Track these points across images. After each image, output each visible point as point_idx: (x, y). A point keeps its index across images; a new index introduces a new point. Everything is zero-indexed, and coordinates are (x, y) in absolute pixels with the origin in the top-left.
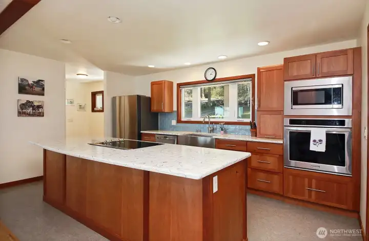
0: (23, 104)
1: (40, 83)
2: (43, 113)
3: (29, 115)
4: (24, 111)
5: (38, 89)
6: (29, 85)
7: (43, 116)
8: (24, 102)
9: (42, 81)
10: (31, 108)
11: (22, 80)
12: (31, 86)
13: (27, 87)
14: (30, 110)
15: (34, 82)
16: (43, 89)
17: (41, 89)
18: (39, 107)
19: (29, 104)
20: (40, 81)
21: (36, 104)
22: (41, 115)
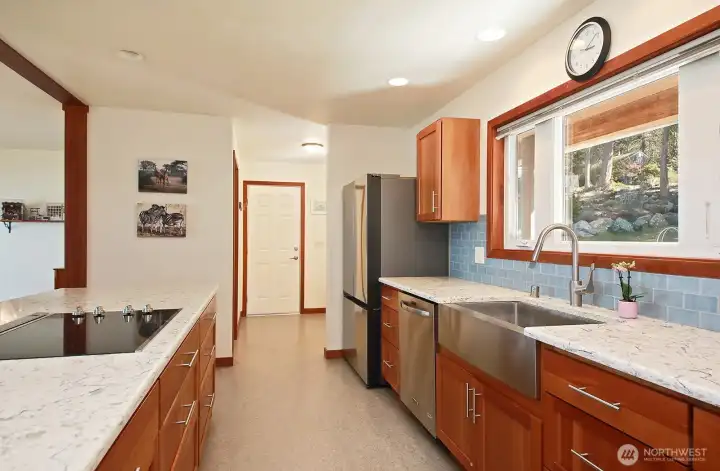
0: (146, 213)
1: (177, 169)
2: (184, 231)
3: (157, 233)
4: (148, 225)
5: (173, 181)
6: (156, 173)
7: (184, 235)
8: (147, 208)
9: (182, 162)
10: (161, 221)
11: (145, 164)
12: (161, 176)
13: (154, 178)
14: (159, 224)
15: (166, 166)
16: (185, 180)
17: (180, 179)
18: (176, 217)
19: (156, 211)
20: (178, 162)
21: (170, 211)
22: (180, 233)
